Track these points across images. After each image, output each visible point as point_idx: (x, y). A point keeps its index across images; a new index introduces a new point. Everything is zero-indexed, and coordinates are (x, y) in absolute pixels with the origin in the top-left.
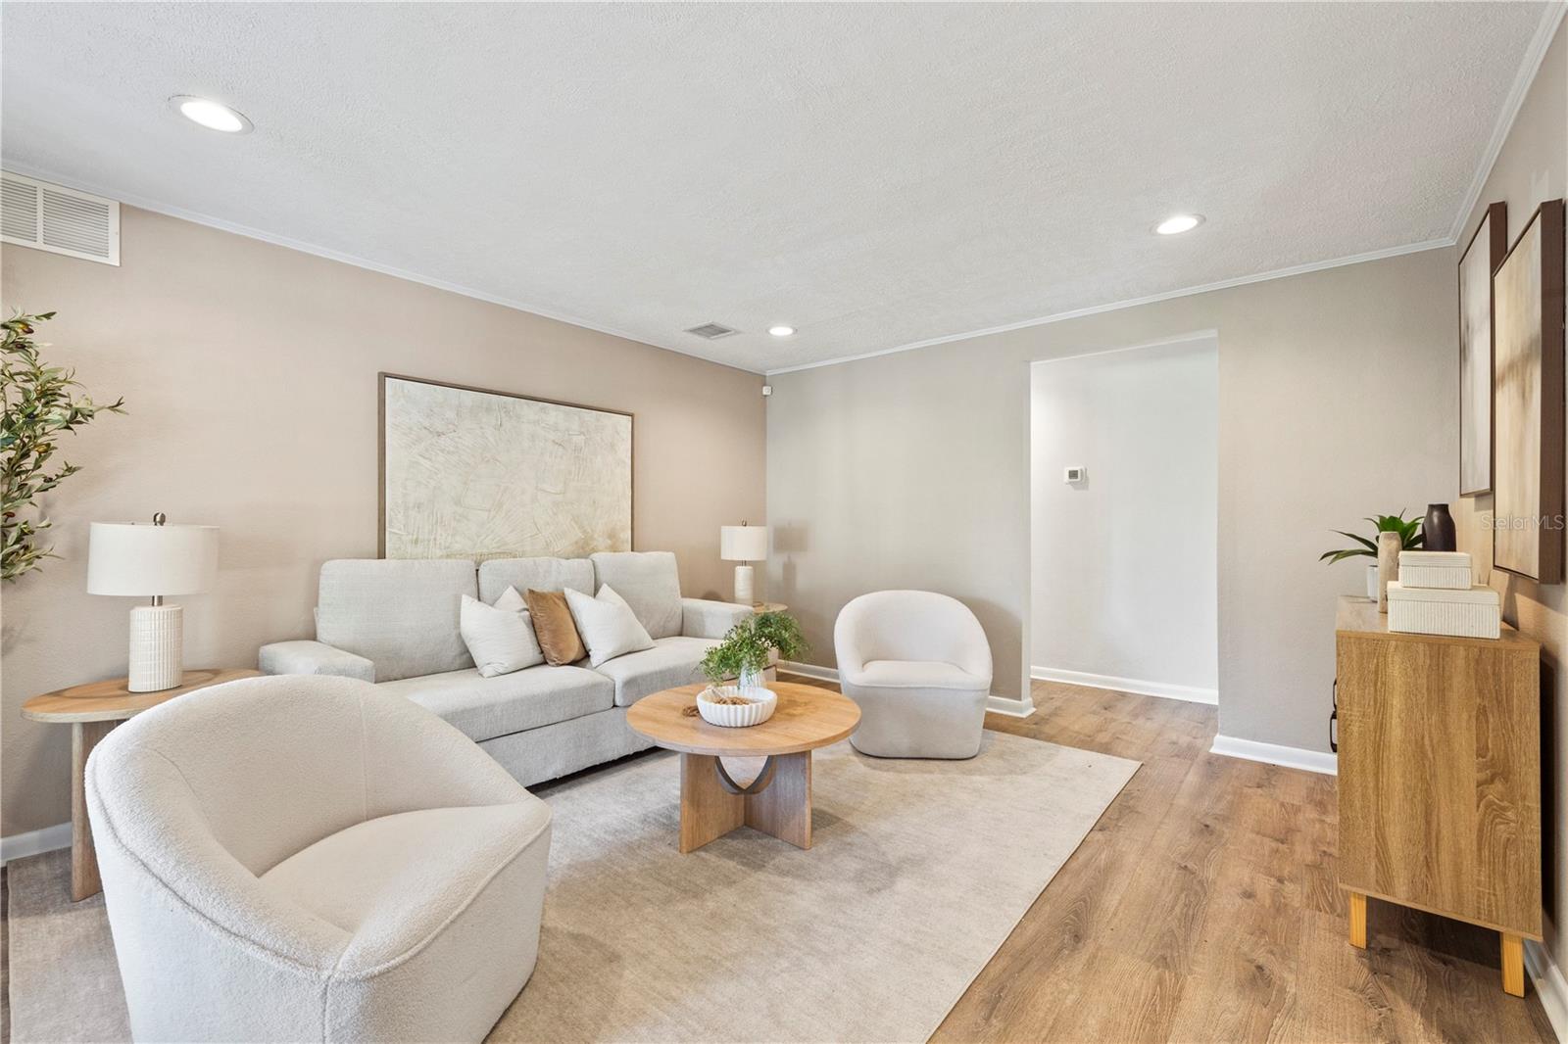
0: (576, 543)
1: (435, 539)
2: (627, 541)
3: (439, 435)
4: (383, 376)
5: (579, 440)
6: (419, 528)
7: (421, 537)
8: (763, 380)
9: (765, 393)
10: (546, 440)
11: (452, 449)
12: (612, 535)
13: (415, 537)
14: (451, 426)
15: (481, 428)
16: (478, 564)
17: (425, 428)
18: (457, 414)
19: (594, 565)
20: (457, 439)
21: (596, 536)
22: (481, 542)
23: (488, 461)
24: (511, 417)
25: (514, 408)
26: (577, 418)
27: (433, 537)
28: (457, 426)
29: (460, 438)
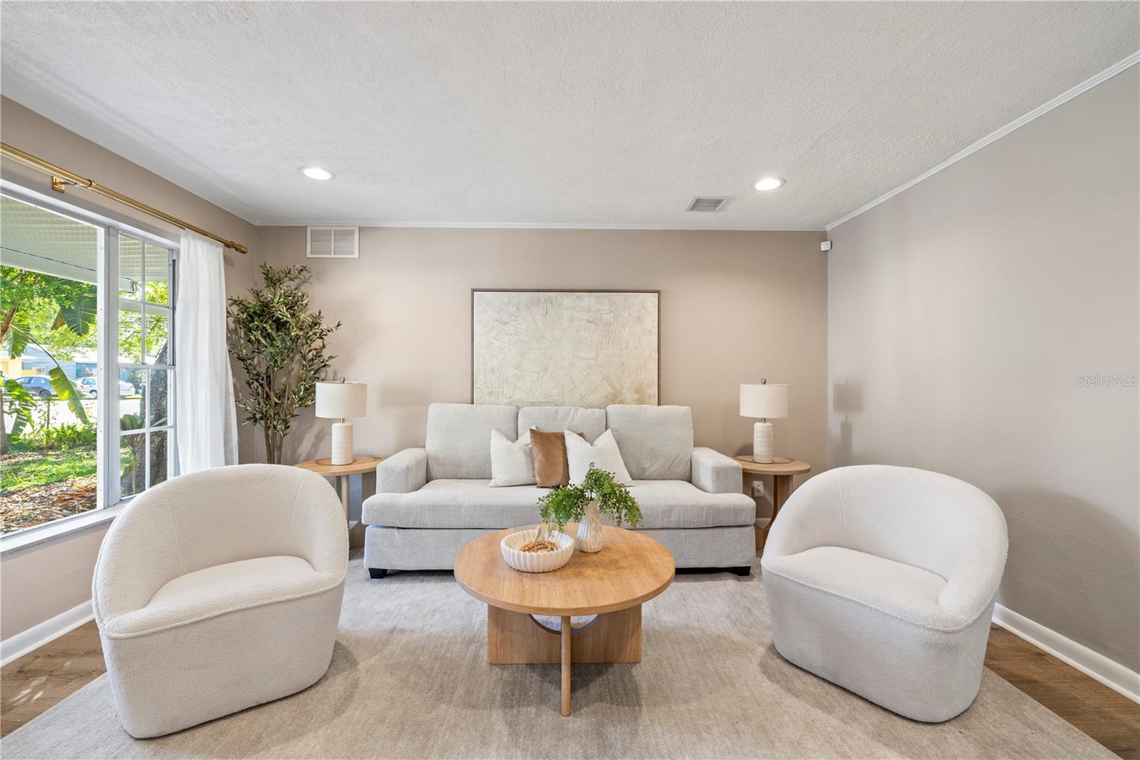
0: (606, 396)
1: (503, 392)
2: (654, 396)
3: (505, 324)
4: (473, 291)
5: (609, 317)
6: (492, 385)
7: (494, 390)
8: (823, 236)
9: (823, 249)
10: (582, 321)
11: (513, 332)
12: (639, 391)
13: (490, 390)
14: (513, 317)
15: (533, 316)
16: (518, 408)
17: (497, 320)
18: (517, 309)
19: (606, 414)
20: (517, 326)
21: (624, 391)
22: (533, 394)
23: (538, 339)
24: (554, 307)
25: (557, 299)
26: (607, 301)
27: (501, 390)
28: (517, 317)
29: (518, 324)
